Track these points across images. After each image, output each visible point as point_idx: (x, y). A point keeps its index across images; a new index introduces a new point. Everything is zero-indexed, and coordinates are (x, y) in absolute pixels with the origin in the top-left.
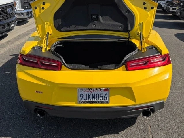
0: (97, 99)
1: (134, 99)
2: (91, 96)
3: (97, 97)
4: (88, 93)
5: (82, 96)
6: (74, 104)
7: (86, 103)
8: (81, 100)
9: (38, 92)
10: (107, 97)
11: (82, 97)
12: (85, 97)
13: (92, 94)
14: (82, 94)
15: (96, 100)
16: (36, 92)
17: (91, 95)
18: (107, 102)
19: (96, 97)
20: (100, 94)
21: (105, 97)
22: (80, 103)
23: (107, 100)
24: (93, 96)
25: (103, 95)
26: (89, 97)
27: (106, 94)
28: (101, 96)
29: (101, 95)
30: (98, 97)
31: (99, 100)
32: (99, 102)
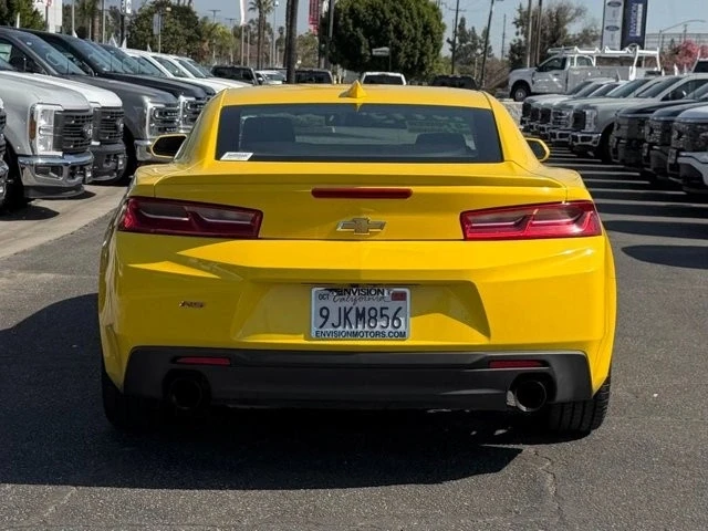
0: (372, 325)
1: (483, 326)
2: (352, 316)
3: (371, 318)
4: (343, 305)
5: (325, 313)
6: (298, 340)
7: (337, 336)
8: (321, 327)
9: (190, 305)
10: (402, 319)
11: (327, 318)
12: (334, 318)
13: (357, 309)
14: (325, 308)
15: (367, 329)
16: (183, 305)
17: (353, 312)
18: (403, 335)
19: (367, 318)
20: (382, 309)
21: (395, 318)
22: (318, 336)
23: (402, 329)
24: (360, 316)
25: (391, 314)
26: (346, 317)
27: (400, 309)
28: (382, 316)
29: (384, 312)
30: (375, 318)
31: (378, 329)
32: (377, 334)
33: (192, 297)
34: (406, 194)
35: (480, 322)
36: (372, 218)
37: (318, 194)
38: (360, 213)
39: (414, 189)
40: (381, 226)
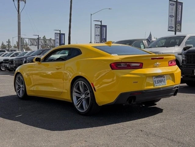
2: (159, 81)
7: (158, 85)
8: (155, 84)
9: (135, 82)
14: (155, 80)
15: (161, 84)
33: (135, 81)
37: (152, 59)
39: (164, 57)
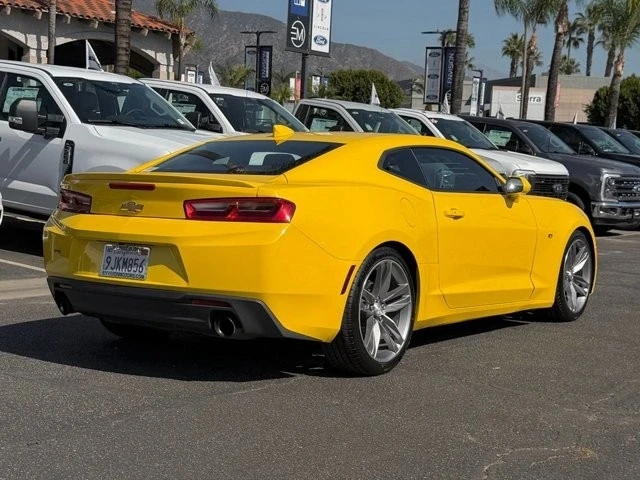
0: (129, 269)
1: (184, 275)
2: (121, 263)
3: (130, 265)
5: (109, 260)
6: (96, 276)
7: (113, 274)
9: (57, 251)
10: (144, 268)
11: (109, 263)
12: (113, 262)
13: (124, 259)
14: (109, 257)
15: (126, 271)
18: (143, 277)
19: (128, 265)
20: (136, 260)
21: (141, 266)
22: (104, 274)
23: (142, 274)
24: (125, 263)
25: (139, 262)
26: (118, 263)
28: (135, 264)
29: (136, 262)
30: (132, 265)
31: (132, 272)
32: (131, 275)
34: (151, 188)
35: (181, 271)
36: (137, 202)
37: (112, 186)
38: (130, 198)
39: (157, 184)
40: (141, 207)
